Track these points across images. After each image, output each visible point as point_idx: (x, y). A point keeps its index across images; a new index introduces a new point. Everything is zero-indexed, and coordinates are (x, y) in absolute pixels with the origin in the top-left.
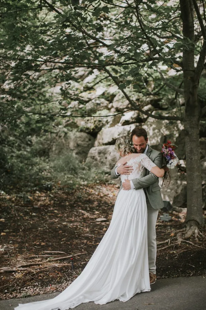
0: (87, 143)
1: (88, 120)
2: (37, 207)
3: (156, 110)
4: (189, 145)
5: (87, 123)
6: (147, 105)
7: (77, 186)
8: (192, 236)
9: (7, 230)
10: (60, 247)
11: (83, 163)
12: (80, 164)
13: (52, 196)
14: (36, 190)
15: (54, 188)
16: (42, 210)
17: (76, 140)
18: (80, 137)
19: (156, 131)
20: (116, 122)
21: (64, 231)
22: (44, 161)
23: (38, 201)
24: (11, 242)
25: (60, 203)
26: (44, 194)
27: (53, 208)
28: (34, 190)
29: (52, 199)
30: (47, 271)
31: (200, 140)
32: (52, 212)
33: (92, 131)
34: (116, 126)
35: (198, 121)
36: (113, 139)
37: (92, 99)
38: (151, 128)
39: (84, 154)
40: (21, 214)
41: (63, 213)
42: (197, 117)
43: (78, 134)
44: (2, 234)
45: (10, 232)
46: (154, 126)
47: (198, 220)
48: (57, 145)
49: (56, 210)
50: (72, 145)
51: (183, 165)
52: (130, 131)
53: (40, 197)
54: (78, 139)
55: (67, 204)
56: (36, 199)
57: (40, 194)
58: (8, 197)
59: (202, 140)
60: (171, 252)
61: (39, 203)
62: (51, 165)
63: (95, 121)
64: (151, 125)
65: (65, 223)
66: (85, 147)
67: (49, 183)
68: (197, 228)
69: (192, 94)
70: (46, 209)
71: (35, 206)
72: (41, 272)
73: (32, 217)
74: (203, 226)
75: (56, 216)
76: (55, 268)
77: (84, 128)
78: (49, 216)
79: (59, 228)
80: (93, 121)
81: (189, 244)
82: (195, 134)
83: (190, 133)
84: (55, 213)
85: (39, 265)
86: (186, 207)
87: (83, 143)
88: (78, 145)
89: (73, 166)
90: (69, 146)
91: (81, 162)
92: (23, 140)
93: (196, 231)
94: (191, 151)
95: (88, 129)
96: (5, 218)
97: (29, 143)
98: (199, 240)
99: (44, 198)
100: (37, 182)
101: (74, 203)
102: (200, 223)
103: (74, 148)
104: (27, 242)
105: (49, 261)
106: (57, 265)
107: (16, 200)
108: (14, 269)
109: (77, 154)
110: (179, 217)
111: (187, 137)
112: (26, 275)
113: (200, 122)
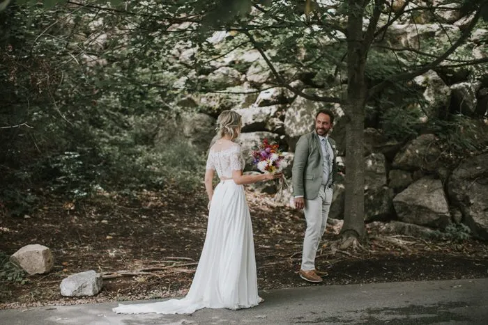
0: (209, 129)
1: (211, 97)
2: (147, 207)
3: (306, 88)
4: (350, 135)
5: (210, 101)
6: (294, 80)
7: (197, 185)
8: (349, 247)
9: (114, 234)
10: (185, 254)
11: (203, 155)
12: (198, 157)
13: (165, 196)
14: (143, 188)
15: (166, 186)
16: (154, 212)
17: (194, 123)
18: (199, 120)
19: (305, 116)
20: (251, 101)
21: (188, 238)
22: (148, 150)
23: (148, 201)
24: (121, 247)
25: (177, 205)
26: (153, 194)
27: (168, 210)
28: (140, 187)
29: (166, 199)
30: (174, 277)
31: (365, 131)
32: (167, 215)
33: (216, 111)
34: (250, 107)
35: (364, 105)
36: (246, 124)
37: (217, 66)
38: (299, 112)
39: (204, 144)
40: (128, 216)
41: (181, 217)
42: (363, 100)
43: (197, 116)
44: (108, 237)
45: (117, 236)
46: (302, 109)
47: (358, 231)
48: (166, 130)
49: (172, 213)
50: (187, 130)
51: (340, 164)
52: (270, 114)
53: (149, 196)
54: (197, 123)
55: (186, 206)
56: (144, 199)
57: (149, 193)
58: (107, 194)
59: (368, 131)
60: (323, 262)
61: (150, 204)
62: (158, 157)
63: (221, 99)
64: (299, 108)
65: (186, 229)
66: (207, 134)
67: (160, 179)
68: (356, 239)
69: (358, 70)
70: (159, 211)
71: (144, 207)
72: (168, 277)
73: (141, 220)
74: (363, 238)
75: (173, 220)
76: (183, 273)
77: (206, 107)
78: (165, 220)
79: (180, 233)
80: (218, 98)
81: (346, 255)
82: (358, 122)
83: (352, 120)
84: (171, 216)
85: (163, 270)
86: (343, 219)
87: (203, 128)
88: (196, 131)
89: (190, 158)
90: (182, 131)
91: (200, 154)
92: (117, 121)
93: (355, 242)
94: (353, 143)
95: (210, 109)
96: (108, 220)
97: (126, 124)
98: (358, 252)
99: (154, 198)
100: (143, 178)
101: (196, 206)
102: (360, 234)
103: (190, 135)
104: (141, 247)
105: (175, 267)
106: (185, 271)
107: (118, 198)
108: (134, 273)
109: (194, 142)
110: (333, 230)
111: (349, 125)
112: (149, 279)
113: (367, 106)
